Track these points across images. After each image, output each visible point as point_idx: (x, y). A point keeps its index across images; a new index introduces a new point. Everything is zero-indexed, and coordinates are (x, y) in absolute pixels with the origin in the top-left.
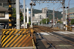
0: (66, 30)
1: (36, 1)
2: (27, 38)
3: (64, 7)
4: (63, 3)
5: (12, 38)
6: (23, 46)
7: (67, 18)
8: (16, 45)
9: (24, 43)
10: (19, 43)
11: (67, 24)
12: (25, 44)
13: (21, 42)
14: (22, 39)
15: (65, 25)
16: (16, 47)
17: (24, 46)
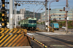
0: (48, 31)
1: (19, 1)
2: (22, 38)
3: (47, 9)
4: (46, 5)
5: (7, 38)
6: (17, 45)
7: (50, 19)
8: (10, 45)
9: (18, 43)
10: (14, 43)
11: (50, 25)
12: (20, 43)
13: (15, 42)
14: (16, 39)
15: (47, 26)
16: (11, 46)
17: (19, 45)
